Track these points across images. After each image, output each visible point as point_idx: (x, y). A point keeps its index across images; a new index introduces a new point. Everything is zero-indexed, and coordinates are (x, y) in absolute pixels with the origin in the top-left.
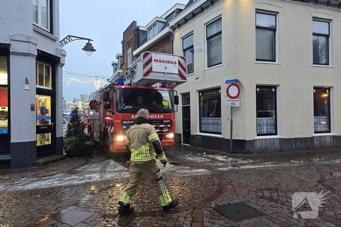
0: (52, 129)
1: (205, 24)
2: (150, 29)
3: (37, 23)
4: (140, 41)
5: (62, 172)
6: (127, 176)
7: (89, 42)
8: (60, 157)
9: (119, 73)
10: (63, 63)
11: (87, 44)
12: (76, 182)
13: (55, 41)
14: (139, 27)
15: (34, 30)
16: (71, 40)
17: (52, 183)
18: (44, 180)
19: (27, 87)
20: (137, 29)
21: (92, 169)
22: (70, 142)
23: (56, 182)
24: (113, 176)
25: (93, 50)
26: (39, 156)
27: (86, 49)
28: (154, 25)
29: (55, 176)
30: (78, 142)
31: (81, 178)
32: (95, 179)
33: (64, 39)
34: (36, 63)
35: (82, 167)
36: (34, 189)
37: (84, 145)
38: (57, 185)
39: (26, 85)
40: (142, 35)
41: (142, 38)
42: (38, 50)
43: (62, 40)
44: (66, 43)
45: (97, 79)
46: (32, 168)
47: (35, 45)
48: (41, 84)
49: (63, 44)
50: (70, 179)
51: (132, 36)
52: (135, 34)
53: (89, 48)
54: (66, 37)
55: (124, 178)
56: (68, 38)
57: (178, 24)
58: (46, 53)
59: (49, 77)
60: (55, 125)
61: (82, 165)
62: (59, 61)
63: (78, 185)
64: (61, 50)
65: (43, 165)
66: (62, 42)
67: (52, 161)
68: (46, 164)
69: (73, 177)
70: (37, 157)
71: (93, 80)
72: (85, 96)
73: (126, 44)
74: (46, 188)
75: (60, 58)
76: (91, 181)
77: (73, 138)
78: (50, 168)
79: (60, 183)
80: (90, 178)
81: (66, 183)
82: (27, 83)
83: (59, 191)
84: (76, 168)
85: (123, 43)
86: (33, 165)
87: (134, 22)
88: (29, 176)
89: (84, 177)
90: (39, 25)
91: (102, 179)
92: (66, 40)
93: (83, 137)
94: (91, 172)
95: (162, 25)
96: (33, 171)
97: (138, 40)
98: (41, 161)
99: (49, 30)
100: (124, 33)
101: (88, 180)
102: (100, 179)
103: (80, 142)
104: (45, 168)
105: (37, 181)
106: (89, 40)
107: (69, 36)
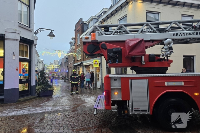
0: (29, 81)
1: (118, 20)
2: (89, 23)
3: (21, 22)
4: (84, 30)
5: (31, 106)
6: (67, 108)
7: (51, 31)
8: (33, 97)
9: (73, 48)
10: (36, 44)
11: (50, 33)
12: (37, 112)
13: (31, 31)
14: (83, 22)
15: (19, 26)
16: (41, 31)
17: (24, 112)
18: (20, 110)
19: (14, 57)
20: (83, 23)
21: (49, 104)
22: (40, 89)
23: (26, 112)
24: (59, 108)
25: (54, 36)
26: (20, 97)
27: (50, 35)
28: (91, 20)
29: (27, 108)
30: (44, 89)
31: (41, 109)
32: (48, 110)
33: (37, 30)
34: (20, 44)
35: (44, 103)
36: (12, 115)
37: (47, 90)
38: (26, 113)
39: (13, 57)
40: (85, 26)
41: (85, 28)
42: (21, 37)
43: (36, 31)
44: (38, 32)
45: (59, 52)
46: (16, 103)
47: (19, 34)
48: (23, 56)
49: (37, 33)
50: (34, 110)
51: (80, 27)
52: (81, 26)
53: (51, 35)
54: (39, 29)
55: (65, 110)
56: (40, 29)
57: (104, 20)
58: (25, 38)
59: (28, 52)
60: (31, 79)
61: (44, 102)
62: (33, 43)
63: (37, 114)
64: (35, 37)
65: (22, 102)
66: (36, 32)
67: (28, 99)
68: (24, 101)
69: (37, 109)
70: (19, 97)
71: (57, 52)
72: (56, 61)
73: (77, 32)
74: (19, 115)
75: (34, 41)
76: (46, 111)
77: (41, 86)
78: (26, 103)
79: (28, 112)
80: (46, 110)
81: (32, 112)
82: (14, 55)
83: (25, 117)
84: (40, 103)
85: (75, 31)
86: (17, 102)
87: (81, 19)
88: (13, 108)
89: (42, 109)
90: (22, 23)
91: (52, 110)
92: (38, 31)
93: (47, 85)
94: (47, 106)
95: (96, 20)
96: (16, 105)
97: (83, 29)
98: (21, 99)
99: (28, 26)
100: (76, 25)
101: (44, 111)
102: (51, 110)
103: (45, 88)
104: (23, 103)
105: (16, 111)
106: (52, 30)
107: (40, 28)
